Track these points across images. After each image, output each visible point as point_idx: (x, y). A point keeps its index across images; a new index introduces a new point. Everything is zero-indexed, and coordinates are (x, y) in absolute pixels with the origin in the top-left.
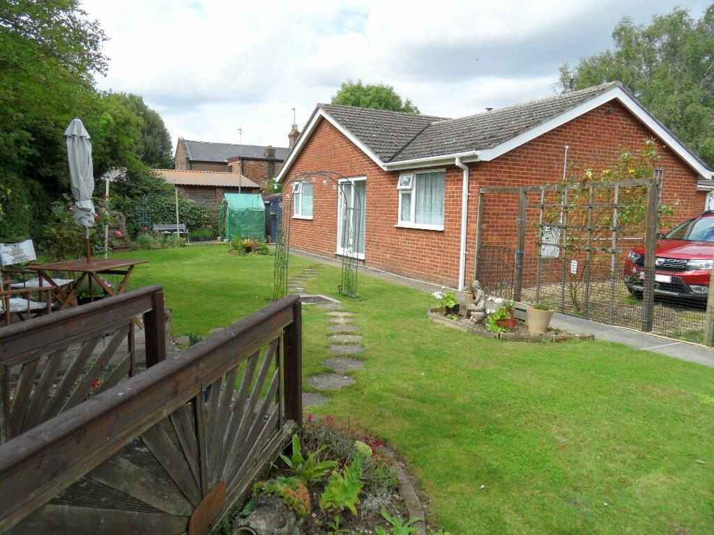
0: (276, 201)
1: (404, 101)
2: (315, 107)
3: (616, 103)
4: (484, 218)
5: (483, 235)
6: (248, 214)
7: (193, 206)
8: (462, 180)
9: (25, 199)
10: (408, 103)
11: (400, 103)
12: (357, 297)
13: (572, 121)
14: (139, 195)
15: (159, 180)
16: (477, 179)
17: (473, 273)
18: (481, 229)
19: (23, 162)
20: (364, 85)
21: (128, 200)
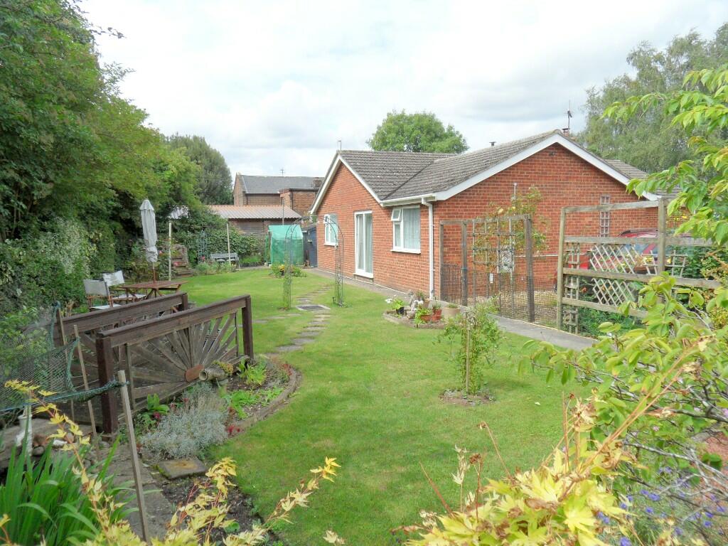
0: (313, 230)
1: (445, 126)
2: (335, 153)
3: (557, 146)
4: (445, 243)
5: (445, 256)
6: (289, 243)
7: (244, 237)
8: (428, 214)
9: (111, 239)
10: (451, 128)
11: (442, 129)
12: (343, 305)
13: (519, 163)
14: (198, 230)
15: (215, 216)
16: (438, 214)
17: (438, 286)
18: (442, 251)
19: (110, 212)
20: (407, 113)
21: (190, 235)
